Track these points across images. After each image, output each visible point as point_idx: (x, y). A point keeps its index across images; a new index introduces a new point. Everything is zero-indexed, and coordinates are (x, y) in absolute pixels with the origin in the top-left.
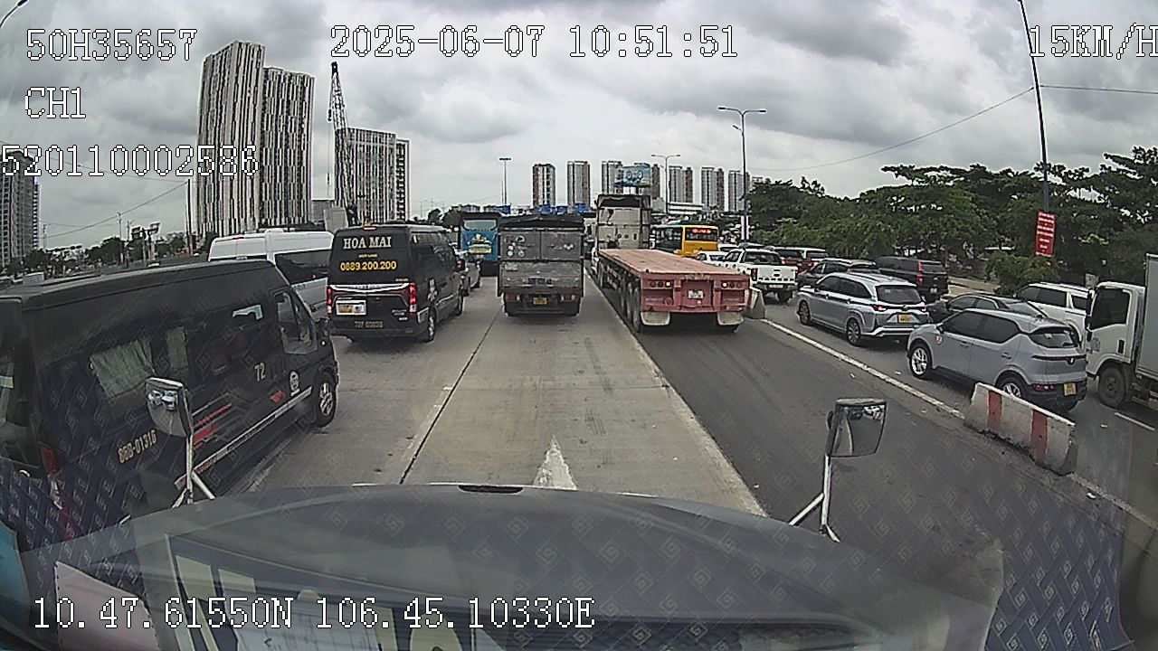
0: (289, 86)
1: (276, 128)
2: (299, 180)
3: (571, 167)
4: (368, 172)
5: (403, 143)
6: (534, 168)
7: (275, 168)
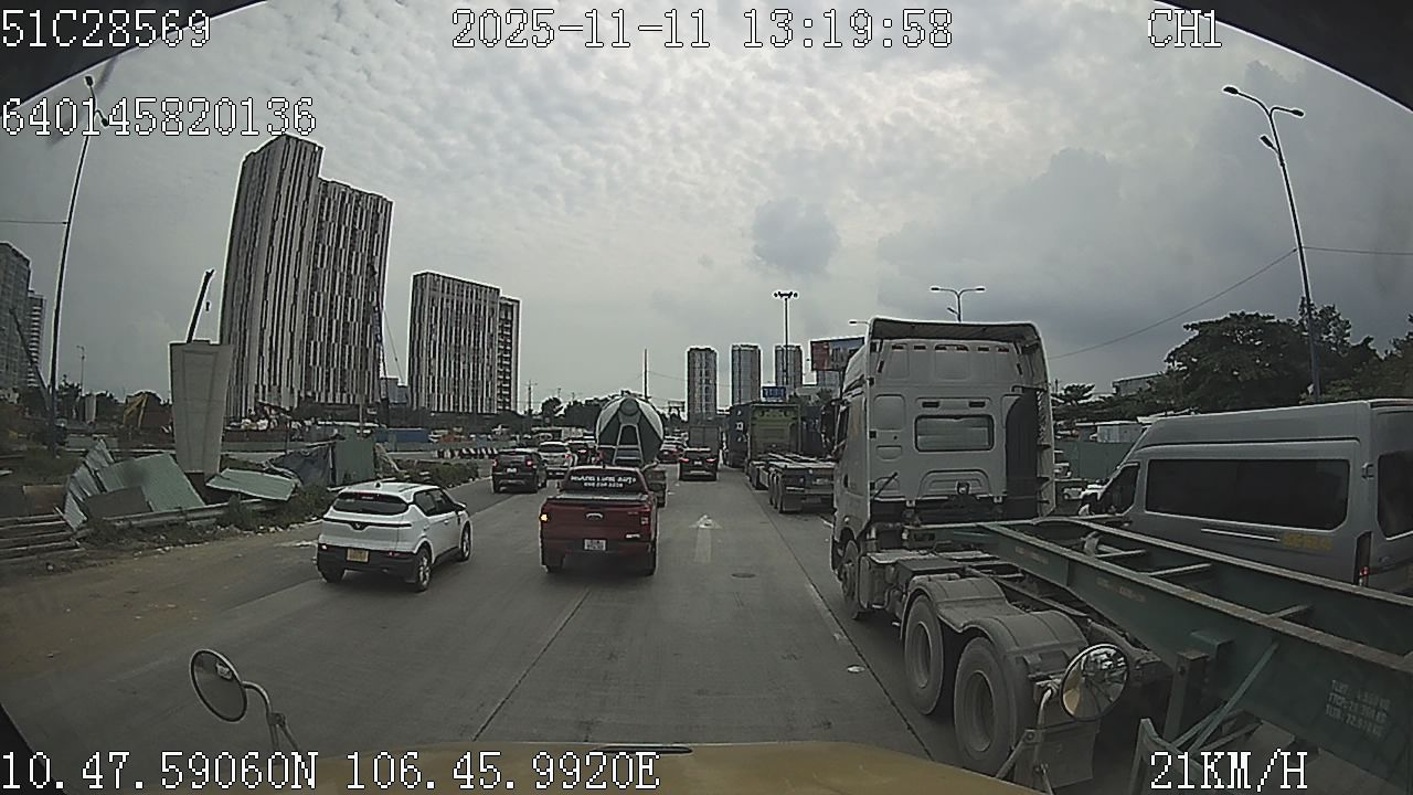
0: (356, 209)
1: (334, 267)
2: (364, 344)
3: (737, 352)
4: (458, 340)
5: (510, 303)
6: (689, 353)
7: (330, 323)
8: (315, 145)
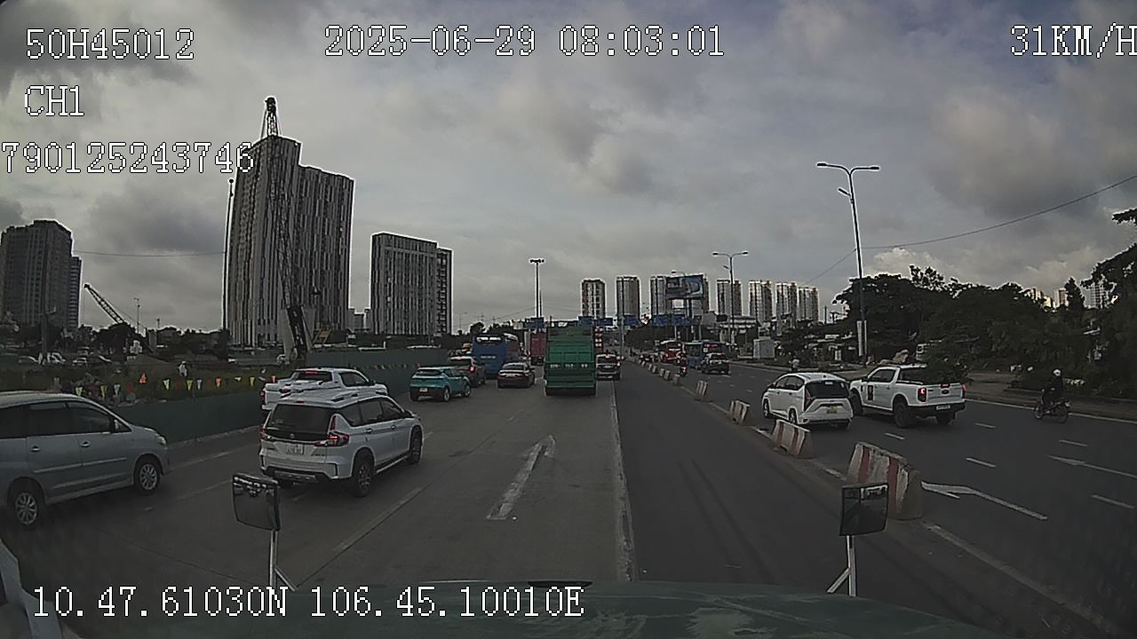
0: (327, 186)
1: (313, 230)
2: (336, 285)
3: (620, 282)
4: (407, 281)
5: (445, 253)
6: (583, 284)
7: (311, 271)
8: (295, 142)
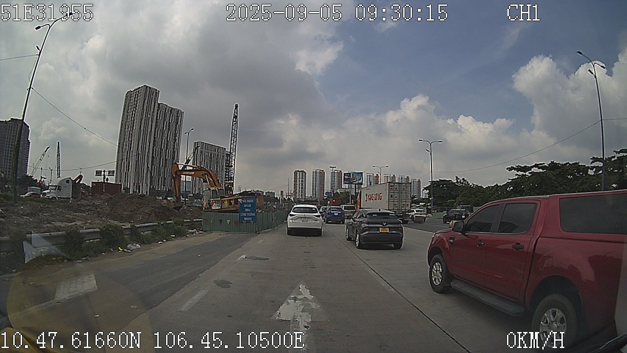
0: (170, 114)
1: (162, 137)
3: (315, 173)
6: (295, 172)
7: (160, 159)
8: (156, 90)
